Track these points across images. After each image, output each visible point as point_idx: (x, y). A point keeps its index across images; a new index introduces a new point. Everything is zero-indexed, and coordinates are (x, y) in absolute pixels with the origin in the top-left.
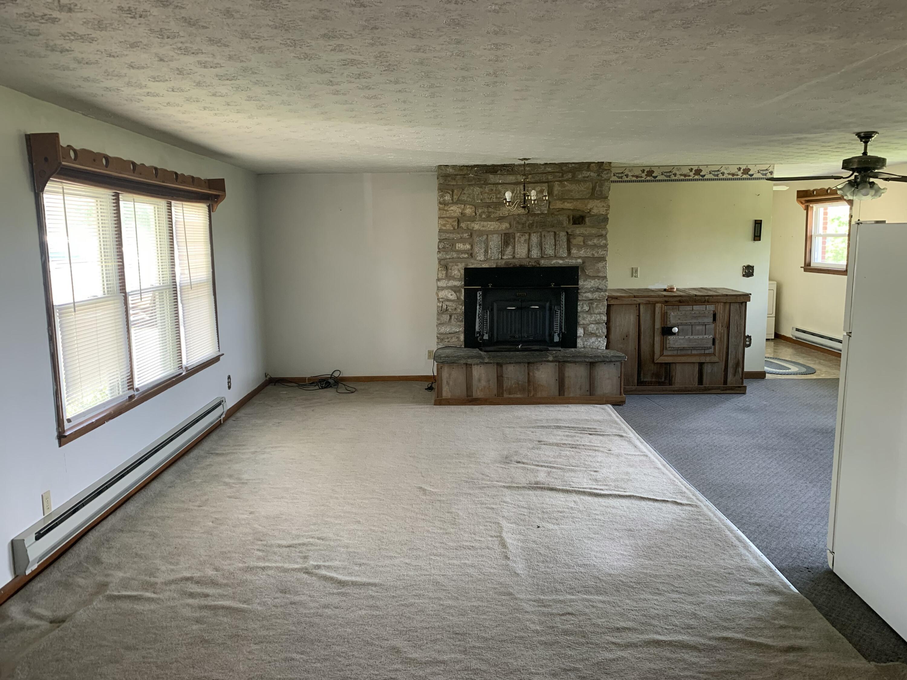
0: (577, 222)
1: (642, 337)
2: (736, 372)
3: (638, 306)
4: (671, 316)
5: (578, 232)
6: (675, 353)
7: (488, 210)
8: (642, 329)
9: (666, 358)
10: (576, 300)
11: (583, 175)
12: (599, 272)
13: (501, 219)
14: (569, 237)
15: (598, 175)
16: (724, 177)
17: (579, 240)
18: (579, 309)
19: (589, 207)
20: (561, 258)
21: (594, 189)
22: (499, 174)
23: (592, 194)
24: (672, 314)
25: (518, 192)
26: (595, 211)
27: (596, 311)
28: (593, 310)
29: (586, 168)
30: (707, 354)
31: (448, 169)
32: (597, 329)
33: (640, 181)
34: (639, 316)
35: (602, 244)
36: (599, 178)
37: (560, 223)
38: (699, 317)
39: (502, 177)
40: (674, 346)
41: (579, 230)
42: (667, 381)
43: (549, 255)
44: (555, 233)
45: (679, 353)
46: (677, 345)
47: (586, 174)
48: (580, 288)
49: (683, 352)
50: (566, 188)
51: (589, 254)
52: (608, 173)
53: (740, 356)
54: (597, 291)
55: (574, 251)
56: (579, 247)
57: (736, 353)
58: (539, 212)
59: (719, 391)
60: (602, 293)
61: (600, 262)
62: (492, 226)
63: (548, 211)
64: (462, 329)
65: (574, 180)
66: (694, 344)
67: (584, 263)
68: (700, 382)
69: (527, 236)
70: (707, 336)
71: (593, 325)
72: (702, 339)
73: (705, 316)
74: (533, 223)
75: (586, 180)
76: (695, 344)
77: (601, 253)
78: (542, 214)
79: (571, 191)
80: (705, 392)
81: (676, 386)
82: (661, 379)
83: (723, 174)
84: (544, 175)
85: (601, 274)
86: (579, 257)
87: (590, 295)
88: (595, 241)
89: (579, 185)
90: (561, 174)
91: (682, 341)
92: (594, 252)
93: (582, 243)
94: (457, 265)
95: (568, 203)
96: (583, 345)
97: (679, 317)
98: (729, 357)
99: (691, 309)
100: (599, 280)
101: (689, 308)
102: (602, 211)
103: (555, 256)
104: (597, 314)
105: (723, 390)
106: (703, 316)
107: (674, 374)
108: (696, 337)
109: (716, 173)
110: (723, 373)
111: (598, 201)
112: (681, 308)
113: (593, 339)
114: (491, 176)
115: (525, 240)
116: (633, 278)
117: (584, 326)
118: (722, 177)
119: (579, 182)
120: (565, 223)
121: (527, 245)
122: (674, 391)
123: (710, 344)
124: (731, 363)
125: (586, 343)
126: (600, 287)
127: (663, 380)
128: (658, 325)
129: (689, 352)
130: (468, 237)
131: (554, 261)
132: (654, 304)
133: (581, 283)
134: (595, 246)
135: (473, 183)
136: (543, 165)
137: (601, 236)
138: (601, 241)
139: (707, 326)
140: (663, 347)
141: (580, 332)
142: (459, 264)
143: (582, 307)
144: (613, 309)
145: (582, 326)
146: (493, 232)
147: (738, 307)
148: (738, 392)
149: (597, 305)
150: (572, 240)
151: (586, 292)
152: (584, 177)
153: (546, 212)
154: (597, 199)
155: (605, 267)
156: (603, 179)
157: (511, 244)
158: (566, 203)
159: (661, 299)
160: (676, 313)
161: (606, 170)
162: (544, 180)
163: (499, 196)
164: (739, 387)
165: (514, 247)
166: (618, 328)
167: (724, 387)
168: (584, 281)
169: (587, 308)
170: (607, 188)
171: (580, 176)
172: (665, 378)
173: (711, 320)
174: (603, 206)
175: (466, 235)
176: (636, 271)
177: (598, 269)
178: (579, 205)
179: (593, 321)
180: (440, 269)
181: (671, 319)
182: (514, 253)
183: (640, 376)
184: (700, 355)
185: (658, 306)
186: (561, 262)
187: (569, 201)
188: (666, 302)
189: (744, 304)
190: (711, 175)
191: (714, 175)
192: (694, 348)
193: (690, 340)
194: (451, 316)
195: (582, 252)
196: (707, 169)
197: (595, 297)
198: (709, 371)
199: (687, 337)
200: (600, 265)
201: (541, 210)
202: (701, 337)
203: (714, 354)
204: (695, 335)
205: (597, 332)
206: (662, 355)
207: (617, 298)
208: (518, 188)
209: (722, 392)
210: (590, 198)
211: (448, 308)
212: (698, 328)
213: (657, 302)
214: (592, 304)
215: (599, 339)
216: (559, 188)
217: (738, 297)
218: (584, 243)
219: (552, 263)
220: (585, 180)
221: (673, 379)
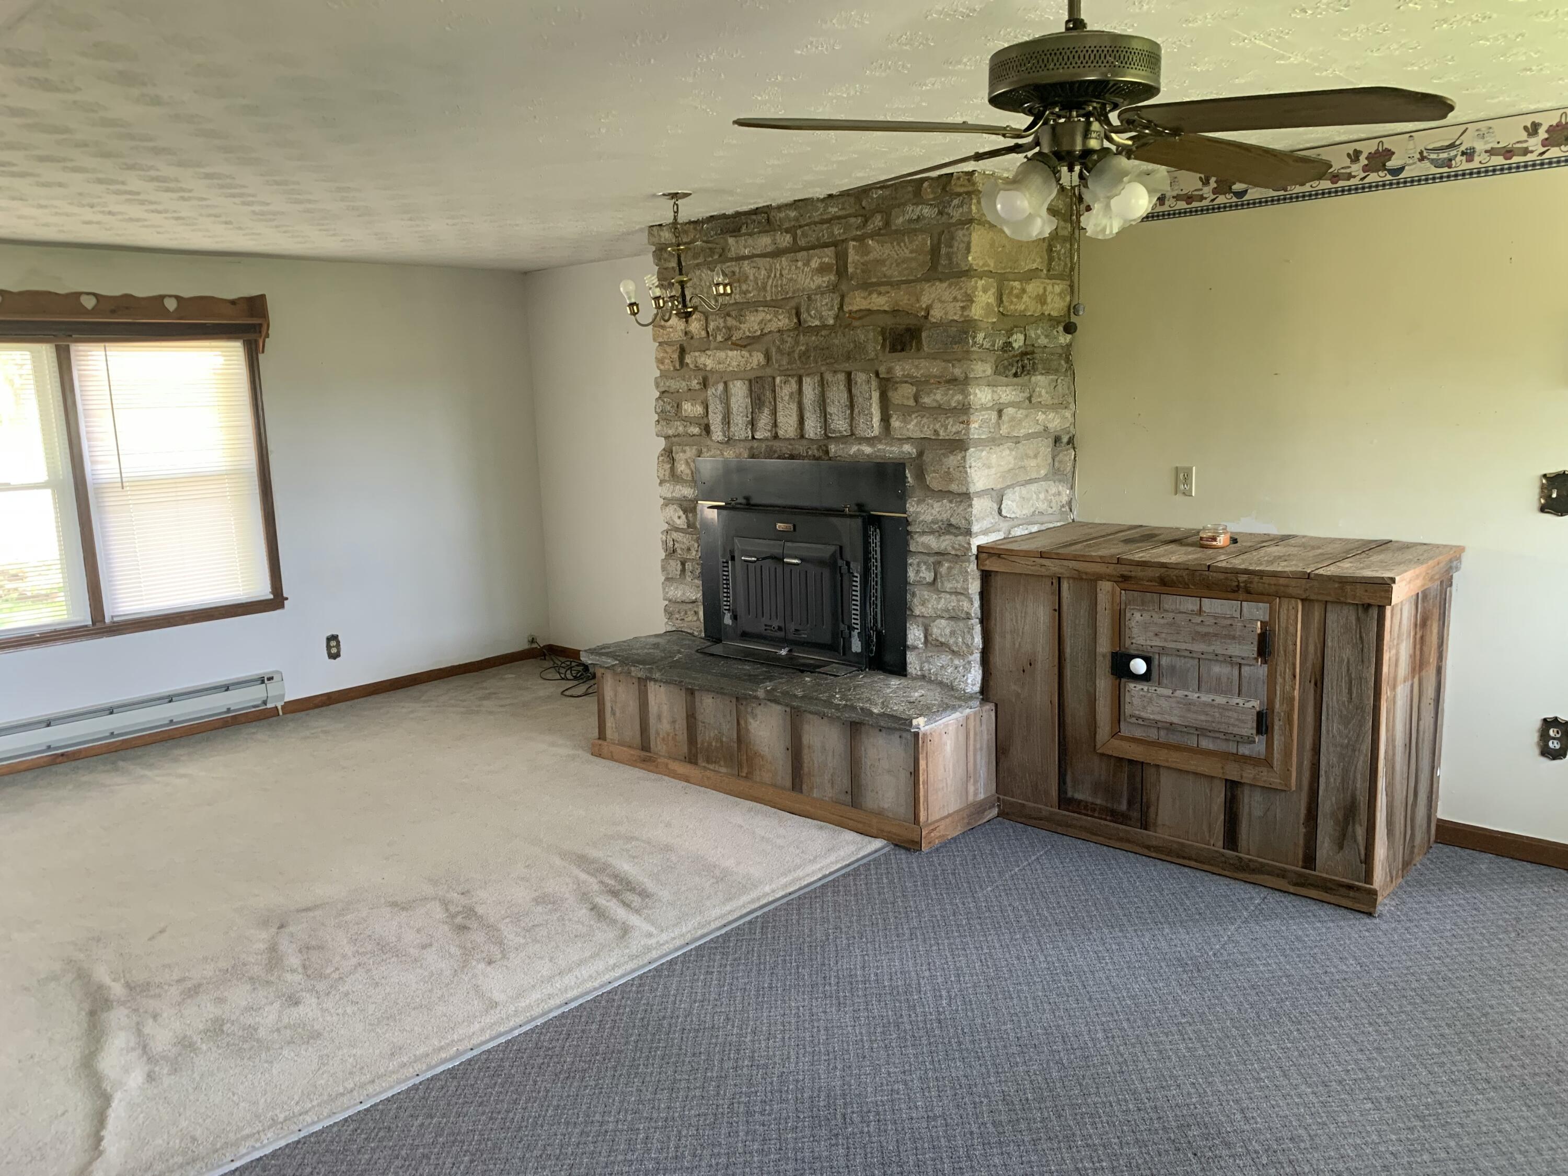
0: (899, 348)
1: (1068, 673)
2: (1343, 835)
3: (1055, 581)
4: (1133, 624)
5: (898, 372)
6: (1153, 735)
7: (725, 321)
8: (1068, 650)
9: (1125, 745)
10: (904, 553)
11: (907, 217)
12: (951, 480)
13: (747, 343)
14: (886, 386)
15: (940, 213)
16: (1475, 164)
17: (903, 395)
18: (911, 575)
19: (925, 301)
20: (869, 441)
21: (935, 252)
22: (745, 234)
23: (934, 266)
24: (1137, 615)
25: (778, 275)
26: (937, 314)
27: (948, 586)
28: (942, 583)
29: (911, 196)
30: (1243, 756)
31: (662, 234)
32: (953, 633)
33: (1196, 212)
34: (1059, 611)
35: (954, 404)
36: (944, 219)
37: (860, 347)
38: (1216, 635)
39: (750, 241)
40: (1143, 714)
41: (902, 367)
42: (1135, 814)
43: (840, 432)
44: (849, 374)
45: (1163, 737)
46: (1150, 713)
47: (912, 211)
48: (910, 519)
49: (1174, 739)
50: (871, 256)
51: (928, 433)
52: (961, 205)
53: (1361, 785)
54: (949, 533)
55: (895, 423)
56: (907, 413)
57: (1346, 771)
58: (817, 323)
59: (1282, 883)
60: (960, 538)
61: (952, 452)
62: (734, 359)
63: (837, 317)
64: (699, 595)
65: (887, 232)
66: (1200, 719)
67: (920, 454)
68: (1231, 838)
69: (794, 386)
70: (1240, 701)
71: (943, 622)
72: (1225, 708)
73: (1234, 638)
74: (807, 350)
75: (915, 230)
76: (1203, 718)
77: (951, 429)
78: (824, 326)
79: (880, 262)
80: (1240, 876)
81: (1160, 835)
82: (1120, 803)
83: (1469, 154)
84: (825, 226)
85: (954, 487)
86: (908, 439)
87: (932, 542)
88: (938, 397)
89: (899, 244)
90: (860, 220)
91: (1164, 703)
92: (937, 426)
93: (911, 403)
94: (685, 452)
95: (880, 294)
96: (921, 670)
97: (1157, 629)
98: (1322, 780)
99: (1196, 608)
100: (951, 502)
101: (1190, 604)
102: (953, 312)
103: (852, 434)
104: (951, 593)
105: (1296, 884)
106: (1226, 636)
107: (1153, 798)
108: (1206, 698)
109: (1444, 155)
110: (1303, 830)
111: (945, 285)
112: (1170, 602)
113: (944, 659)
114: (731, 241)
115: (791, 395)
116: (1179, 498)
117: (927, 621)
118: (1466, 166)
119: (897, 235)
120: (873, 347)
121: (794, 407)
122: (1148, 847)
123: (1248, 728)
124: (1328, 803)
125: (926, 666)
126: (953, 521)
127: (1124, 807)
128: (1104, 647)
129: (1192, 742)
130: (698, 387)
131: (854, 449)
132: (1093, 580)
133: (912, 507)
134: (940, 410)
135: (701, 260)
136: (823, 200)
137: (953, 381)
138: (953, 396)
139: (1245, 670)
140: (1118, 714)
141: (915, 635)
142: (687, 448)
143: (918, 572)
144: (997, 582)
145: (920, 620)
146: (735, 375)
147: (1353, 618)
148: (1344, 902)
149: (950, 568)
150: (890, 394)
151: (924, 533)
152: (910, 221)
153: (831, 322)
154: (941, 280)
155: (962, 467)
156: (954, 220)
157: (767, 404)
158: (874, 296)
159: (1110, 570)
160: (1146, 616)
161: (959, 194)
162: (826, 238)
163: (744, 287)
164: (1350, 887)
165: (774, 412)
166: (1008, 636)
167: (1300, 875)
168: (919, 502)
169: (929, 576)
170: (962, 246)
171: (901, 220)
172: (1130, 803)
173: (1249, 650)
174: (955, 299)
175: (694, 384)
176: (1187, 479)
177: (948, 473)
178: (902, 298)
179: (943, 611)
180: (661, 458)
181: (1135, 631)
182: (775, 425)
183: (1065, 783)
184: (1226, 756)
185: (1105, 587)
186: (867, 450)
187: (883, 289)
188: (1125, 578)
189: (1374, 613)
190: (1426, 163)
191: (1437, 163)
192: (1201, 731)
193: (1188, 705)
194: (683, 564)
195: (911, 426)
196: (1411, 145)
197: (943, 547)
198: (1258, 812)
199: (1180, 693)
200: (952, 461)
201: (821, 317)
202: (1220, 700)
203: (1267, 762)
204: (1209, 691)
205: (952, 641)
206: (1115, 734)
207: (999, 556)
208: (778, 266)
209: (1292, 889)
210: (927, 280)
211: (677, 545)
212: (1217, 669)
213: (1100, 577)
214: (938, 564)
215: (956, 662)
216: (857, 258)
217: (1348, 588)
218: (916, 401)
219: (852, 452)
220: (913, 228)
221: (1152, 810)
